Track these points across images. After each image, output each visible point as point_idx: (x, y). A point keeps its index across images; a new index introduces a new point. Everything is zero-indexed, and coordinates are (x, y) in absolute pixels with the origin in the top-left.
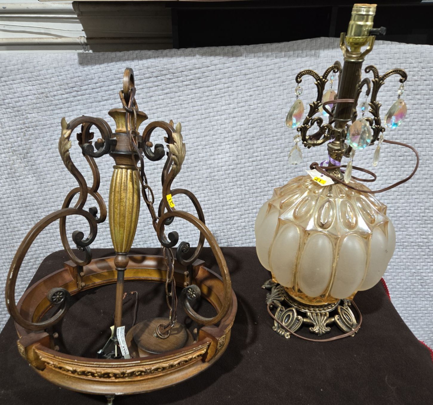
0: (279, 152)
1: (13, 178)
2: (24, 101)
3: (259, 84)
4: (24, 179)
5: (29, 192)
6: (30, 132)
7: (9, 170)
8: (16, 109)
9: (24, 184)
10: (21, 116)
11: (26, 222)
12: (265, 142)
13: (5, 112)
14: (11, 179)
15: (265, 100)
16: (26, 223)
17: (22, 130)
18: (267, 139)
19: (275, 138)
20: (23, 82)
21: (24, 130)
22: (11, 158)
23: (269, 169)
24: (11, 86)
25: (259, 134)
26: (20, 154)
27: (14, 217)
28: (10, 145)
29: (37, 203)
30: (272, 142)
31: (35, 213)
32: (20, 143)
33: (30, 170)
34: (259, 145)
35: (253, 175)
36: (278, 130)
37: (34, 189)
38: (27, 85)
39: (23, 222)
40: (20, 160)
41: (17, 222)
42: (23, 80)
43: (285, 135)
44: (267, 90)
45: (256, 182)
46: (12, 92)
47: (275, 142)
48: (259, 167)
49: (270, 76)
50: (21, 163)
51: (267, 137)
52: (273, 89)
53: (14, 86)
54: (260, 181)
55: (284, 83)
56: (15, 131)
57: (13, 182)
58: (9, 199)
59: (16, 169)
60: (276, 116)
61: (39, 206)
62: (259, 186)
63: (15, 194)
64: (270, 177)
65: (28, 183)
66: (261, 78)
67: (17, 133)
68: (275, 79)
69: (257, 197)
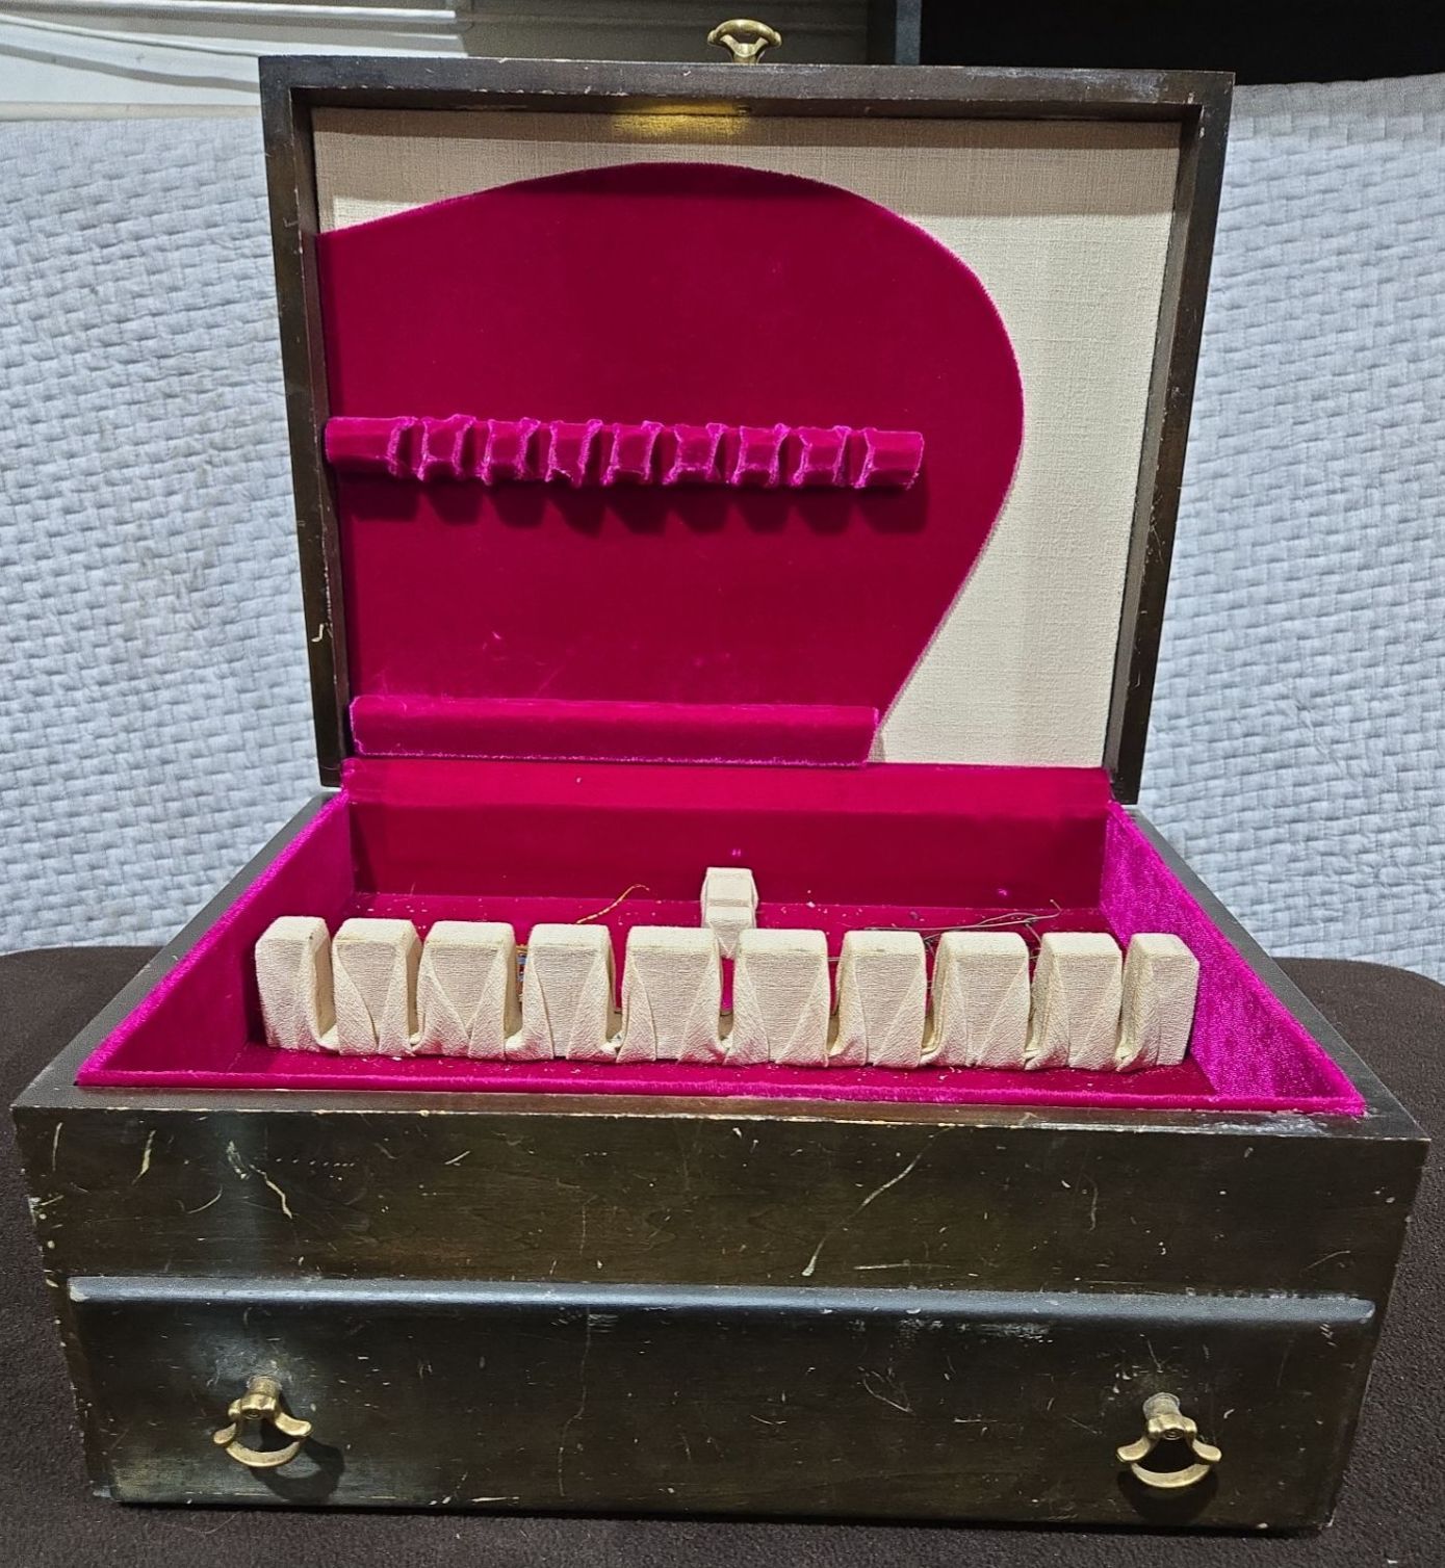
0: (1355, 562)
1: (132, 678)
2: (210, 327)
3: (1273, 252)
4: (184, 682)
5: (201, 744)
6: (227, 470)
7: (120, 643)
8: (170, 362)
9: (183, 708)
10: (193, 397)
11: (180, 887)
12: (1294, 515)
13: (123, 379)
14: (124, 685)
15: (1299, 326)
16: (174, 894)
17: (193, 459)
18: (1304, 506)
19: (1340, 498)
20: (213, 242)
21: (203, 457)
22: (133, 586)
23: (1307, 644)
24: (159, 256)
25: (1267, 479)
26: (175, 572)
27: (123, 864)
28: (131, 528)
29: (235, 795)
30: (1323, 519)
31: (221, 847)
32: (177, 518)
33: (212, 644)
34: (1266, 531)
35: (1231, 668)
36: (1353, 463)
37: (225, 730)
38: (232, 254)
39: (166, 889)
40: (171, 598)
41: (137, 885)
42: (213, 231)
43: (1381, 485)
44: (1309, 283)
45: (1244, 705)
46: (160, 283)
47: (1338, 519)
48: (1263, 631)
49: (1327, 221)
50: (175, 611)
51: (1301, 493)
52: (1338, 278)
53: (174, 256)
54: (1263, 700)
55: (1385, 253)
56: (158, 466)
57: (132, 699)
58: (106, 777)
59: (152, 636)
60: (1344, 400)
61: (242, 811)
62: (1259, 722)
63: (139, 755)
64: (1311, 680)
65: (201, 703)
66: (1285, 230)
67: (168, 474)
68: (1344, 231)
69: (1246, 773)
